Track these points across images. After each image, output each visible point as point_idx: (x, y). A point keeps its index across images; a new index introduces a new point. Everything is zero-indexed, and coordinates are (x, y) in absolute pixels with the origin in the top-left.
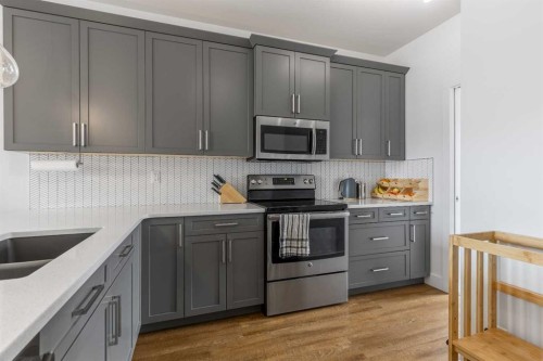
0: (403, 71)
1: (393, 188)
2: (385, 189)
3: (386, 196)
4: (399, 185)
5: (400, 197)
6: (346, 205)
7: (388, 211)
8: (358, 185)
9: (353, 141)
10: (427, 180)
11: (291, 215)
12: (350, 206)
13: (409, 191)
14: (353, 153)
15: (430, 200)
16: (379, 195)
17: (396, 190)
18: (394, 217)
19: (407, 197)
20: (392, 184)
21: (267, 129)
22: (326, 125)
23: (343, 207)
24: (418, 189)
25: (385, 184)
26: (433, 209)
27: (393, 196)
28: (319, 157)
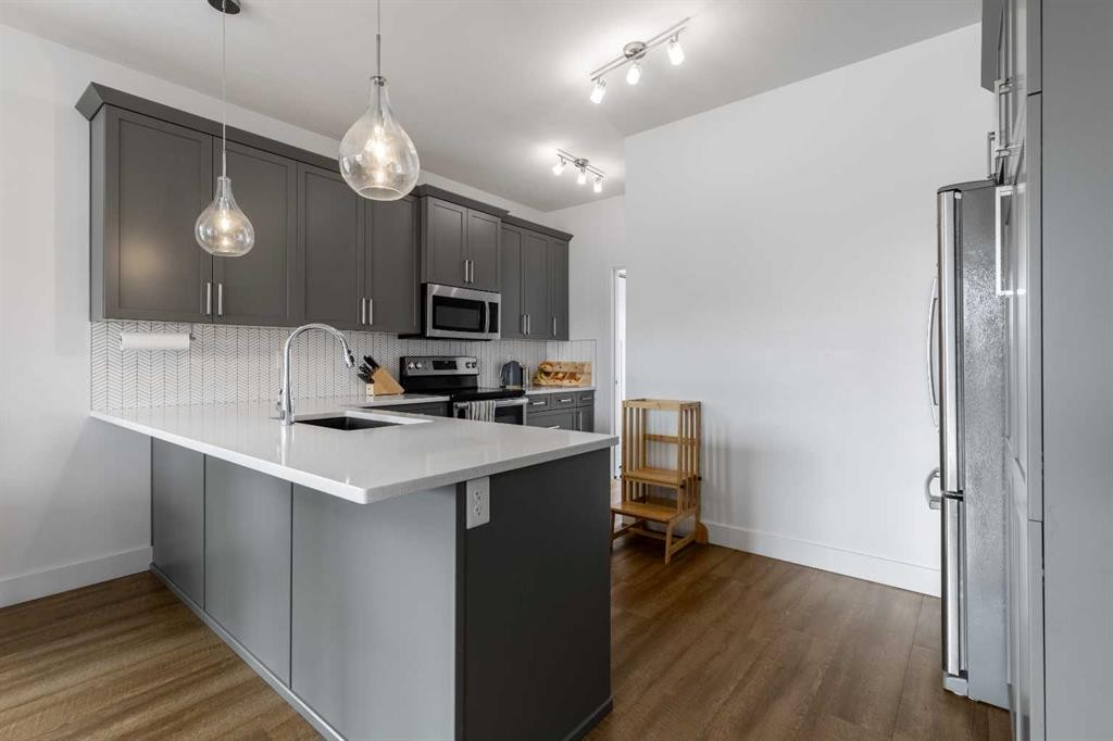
0: (567, 238)
1: (557, 373)
2: (547, 374)
3: (551, 382)
4: (565, 369)
5: (566, 382)
6: (524, 392)
7: (558, 397)
8: (522, 369)
9: (521, 318)
10: (590, 365)
11: (478, 403)
12: (527, 393)
13: (573, 376)
14: (521, 331)
15: (593, 384)
16: (543, 382)
17: (560, 375)
18: (564, 403)
19: (574, 383)
20: (557, 369)
21: (438, 300)
22: (497, 299)
23: (520, 394)
24: (582, 373)
25: (549, 369)
26: (596, 395)
27: (558, 382)
28: (491, 336)
